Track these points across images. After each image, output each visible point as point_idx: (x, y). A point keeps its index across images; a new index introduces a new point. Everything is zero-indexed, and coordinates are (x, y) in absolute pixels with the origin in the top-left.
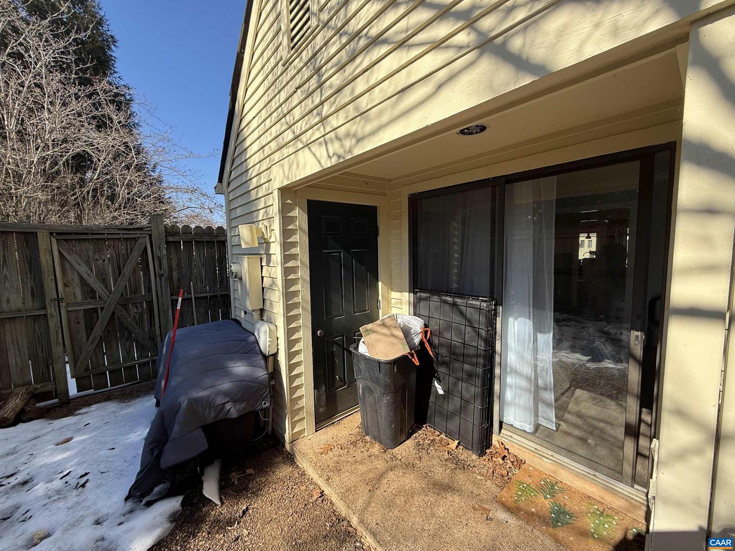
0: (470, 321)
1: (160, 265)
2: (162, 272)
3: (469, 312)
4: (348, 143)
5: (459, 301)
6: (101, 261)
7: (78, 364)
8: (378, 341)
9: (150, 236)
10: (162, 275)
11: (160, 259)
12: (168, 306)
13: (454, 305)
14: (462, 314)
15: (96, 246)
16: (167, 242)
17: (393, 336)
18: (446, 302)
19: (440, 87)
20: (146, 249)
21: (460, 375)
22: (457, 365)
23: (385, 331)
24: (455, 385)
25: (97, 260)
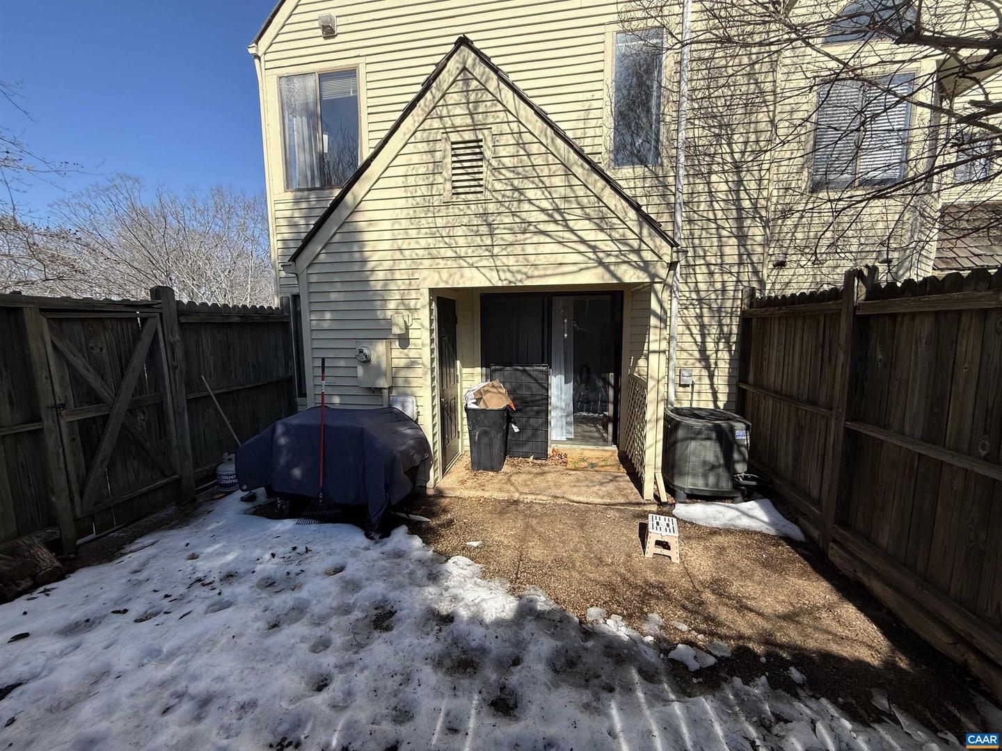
0: (536, 380)
1: (173, 353)
2: (175, 364)
3: (534, 373)
4: (519, 276)
5: (527, 368)
6: (98, 350)
7: (86, 496)
8: (491, 397)
9: (161, 314)
10: (175, 368)
11: (172, 345)
12: (184, 408)
13: (525, 371)
14: (530, 375)
15: (90, 328)
16: (181, 324)
17: (499, 393)
18: (518, 370)
19: (581, 270)
20: (156, 333)
21: (531, 414)
22: (528, 409)
23: (494, 390)
24: (528, 422)
25: (92, 348)
